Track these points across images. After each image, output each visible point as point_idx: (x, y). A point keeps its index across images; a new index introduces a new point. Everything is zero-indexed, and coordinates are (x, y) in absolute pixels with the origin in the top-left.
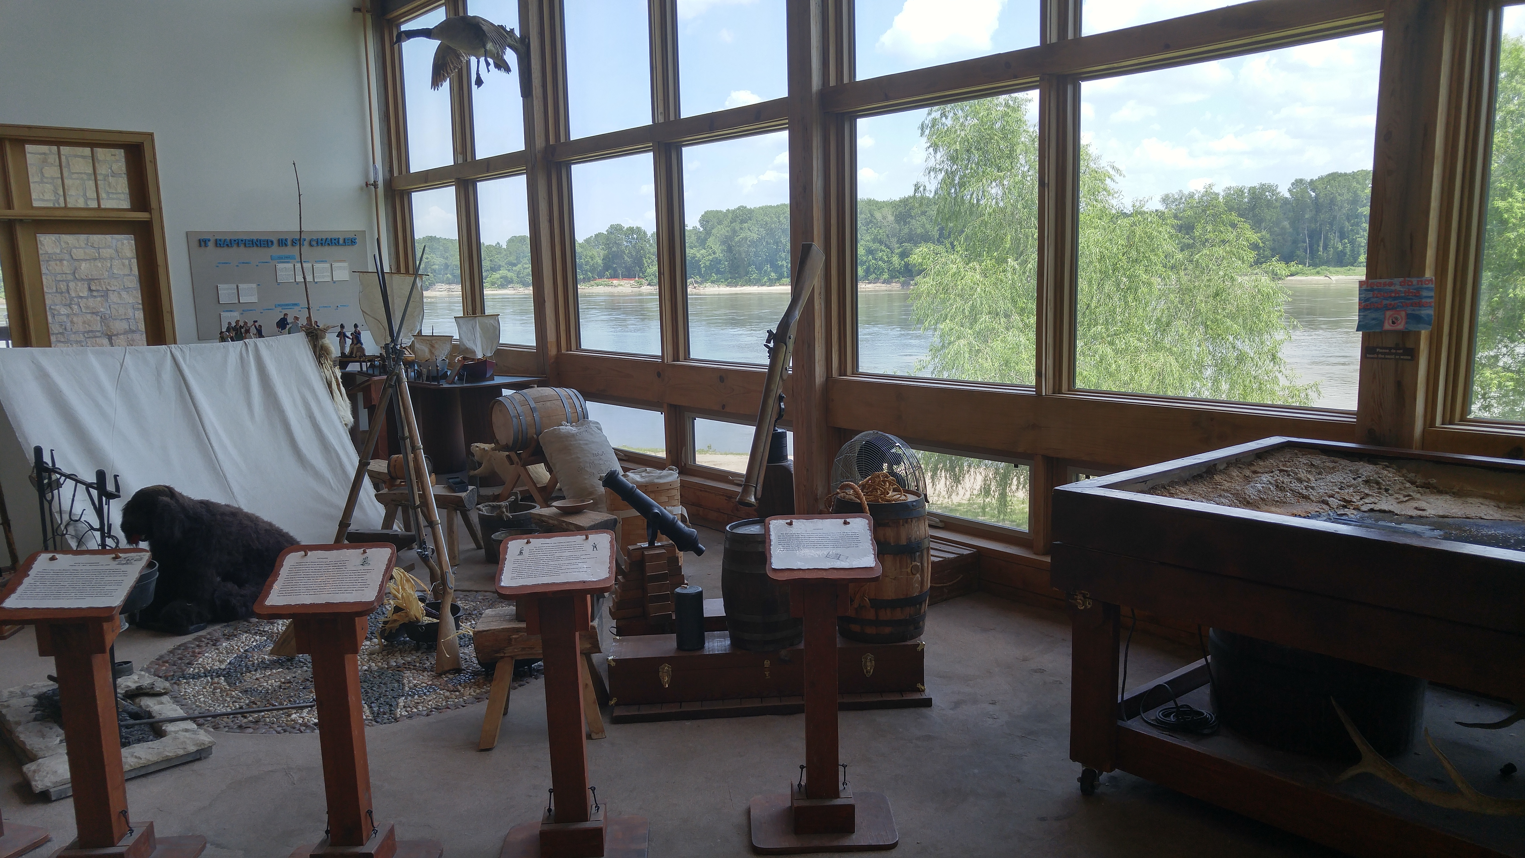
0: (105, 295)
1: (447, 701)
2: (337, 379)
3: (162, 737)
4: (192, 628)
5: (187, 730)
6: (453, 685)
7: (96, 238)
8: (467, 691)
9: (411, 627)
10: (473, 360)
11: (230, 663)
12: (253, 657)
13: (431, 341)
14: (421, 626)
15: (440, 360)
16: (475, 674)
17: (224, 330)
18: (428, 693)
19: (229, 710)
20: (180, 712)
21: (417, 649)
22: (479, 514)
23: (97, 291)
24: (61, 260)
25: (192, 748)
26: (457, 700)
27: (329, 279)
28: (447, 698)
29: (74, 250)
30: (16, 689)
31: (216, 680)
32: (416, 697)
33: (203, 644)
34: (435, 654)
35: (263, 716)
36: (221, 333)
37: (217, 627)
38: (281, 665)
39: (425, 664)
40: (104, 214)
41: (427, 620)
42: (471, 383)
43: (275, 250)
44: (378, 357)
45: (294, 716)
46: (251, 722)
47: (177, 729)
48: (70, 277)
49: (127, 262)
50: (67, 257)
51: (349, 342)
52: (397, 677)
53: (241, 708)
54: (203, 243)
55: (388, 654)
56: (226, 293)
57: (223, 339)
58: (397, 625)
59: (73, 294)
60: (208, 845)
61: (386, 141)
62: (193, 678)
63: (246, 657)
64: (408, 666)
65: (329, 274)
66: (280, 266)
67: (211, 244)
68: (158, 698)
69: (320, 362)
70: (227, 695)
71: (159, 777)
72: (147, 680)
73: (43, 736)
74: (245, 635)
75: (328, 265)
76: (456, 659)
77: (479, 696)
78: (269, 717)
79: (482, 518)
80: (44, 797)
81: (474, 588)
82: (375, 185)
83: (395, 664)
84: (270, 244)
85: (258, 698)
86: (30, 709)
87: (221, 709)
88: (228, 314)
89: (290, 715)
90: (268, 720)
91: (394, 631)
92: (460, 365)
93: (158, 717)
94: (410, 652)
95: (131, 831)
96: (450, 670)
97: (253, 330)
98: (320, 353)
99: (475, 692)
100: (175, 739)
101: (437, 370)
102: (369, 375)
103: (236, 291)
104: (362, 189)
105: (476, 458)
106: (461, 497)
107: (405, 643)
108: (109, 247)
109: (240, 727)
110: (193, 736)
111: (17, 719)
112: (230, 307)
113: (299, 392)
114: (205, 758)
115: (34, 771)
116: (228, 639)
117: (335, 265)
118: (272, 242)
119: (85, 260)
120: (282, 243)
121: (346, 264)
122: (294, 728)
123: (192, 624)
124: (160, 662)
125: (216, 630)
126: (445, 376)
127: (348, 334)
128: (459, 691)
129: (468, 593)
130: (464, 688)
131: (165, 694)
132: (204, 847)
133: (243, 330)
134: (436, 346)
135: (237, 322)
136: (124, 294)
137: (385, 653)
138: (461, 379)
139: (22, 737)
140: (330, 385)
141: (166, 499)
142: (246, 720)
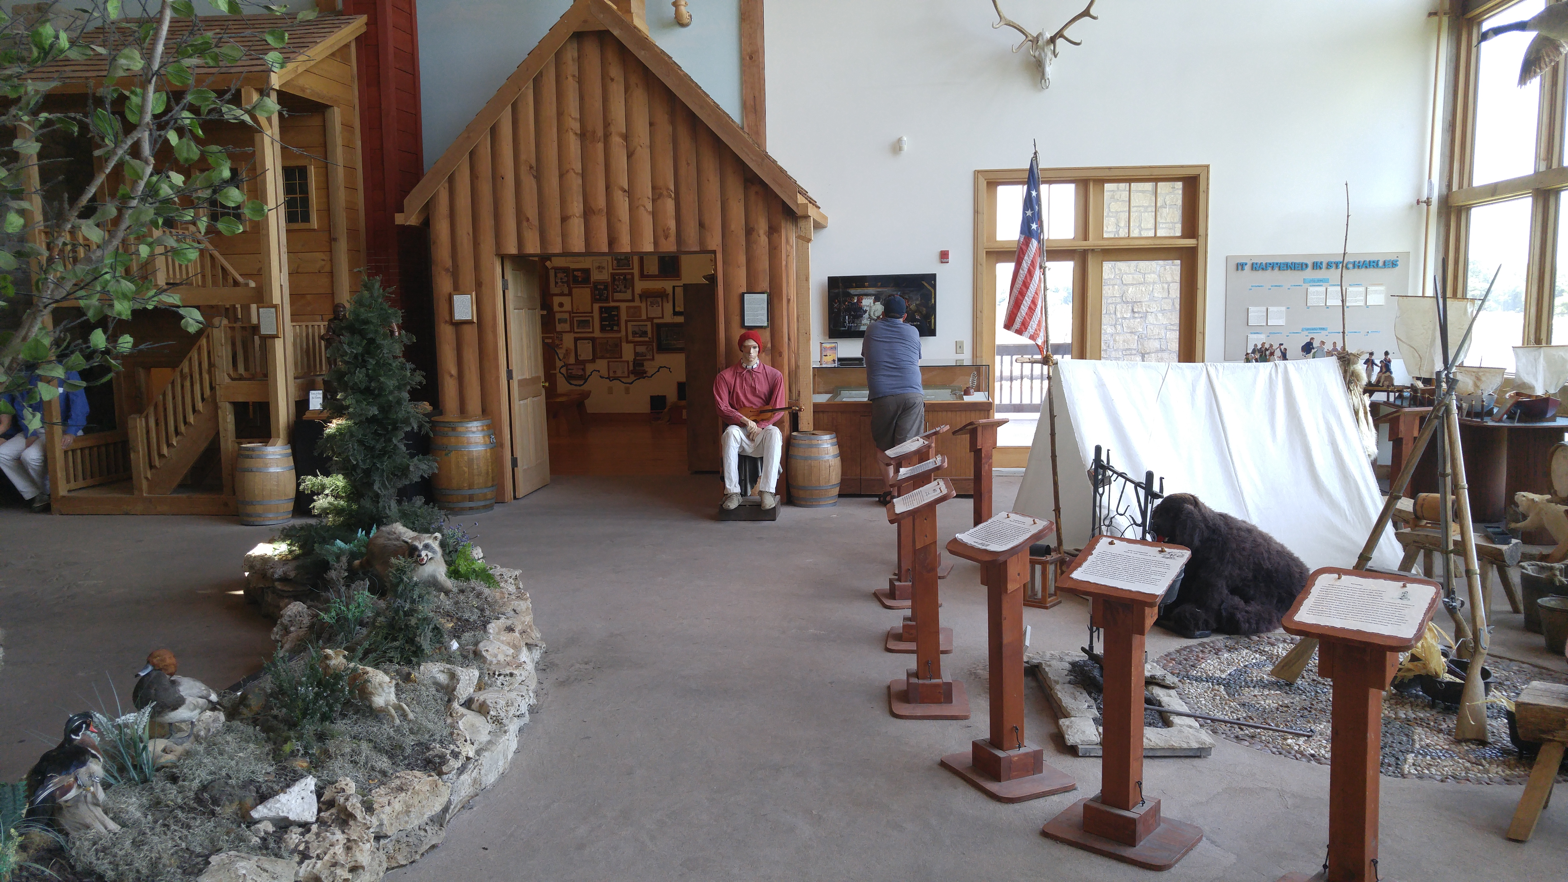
0: (1144, 316)
1: (1466, 773)
2: (1365, 407)
3: (1171, 726)
4: (1198, 633)
5: (1191, 727)
6: (1476, 757)
7: (1143, 264)
8: (1494, 769)
9: (1428, 681)
10: (1529, 396)
11: (1230, 675)
12: (1252, 673)
13: (1478, 372)
14: (1440, 683)
15: (1486, 394)
16: (1504, 752)
17: (1250, 351)
18: (1443, 758)
19: (1227, 718)
20: (1185, 709)
21: (1432, 706)
22: (1522, 573)
23: (1139, 312)
24: (1113, 285)
25: (1195, 745)
26: (1479, 775)
27: (1362, 303)
28: (1467, 770)
29: (1125, 276)
30: (1056, 653)
31: (1216, 687)
32: (1428, 758)
33: (1206, 651)
34: (1454, 718)
35: (1259, 734)
36: (1247, 354)
37: (1221, 637)
38: (1280, 688)
39: (1441, 725)
40: (1158, 242)
41: (1448, 678)
42: (1525, 422)
43: (1309, 273)
44: (1408, 388)
45: (1289, 741)
46: (1247, 735)
47: (1182, 723)
48: (1119, 300)
49: (1166, 286)
50: (1119, 282)
51: (1377, 370)
52: (1406, 731)
53: (1239, 719)
54: (1240, 267)
55: (1396, 703)
56: (1256, 315)
57: (1248, 360)
58: (1411, 675)
59: (1119, 315)
60: (1204, 839)
61: (1448, 153)
62: (1196, 680)
63: (1245, 672)
64: (1420, 722)
65: (1363, 298)
66: (1312, 289)
67: (1247, 268)
68: (1167, 691)
69: (1349, 388)
70: (1226, 704)
71: (1164, 762)
72: (1159, 672)
73: (1075, 699)
74: (1246, 651)
75: (1362, 289)
76: (1482, 729)
77: (1508, 778)
78: (1265, 735)
79: (1526, 578)
80: (1072, 751)
81: (1509, 655)
82: (1428, 202)
83: (1404, 716)
84: (1304, 267)
85: (1255, 714)
86: (1066, 672)
87: (1219, 715)
88: (1255, 336)
89: (1286, 739)
90: (1264, 738)
91: (1406, 681)
92: (1511, 402)
93: (1166, 708)
94: (1423, 708)
95: (1144, 802)
96: (1475, 740)
97: (1278, 353)
98: (1349, 379)
99: (1503, 772)
100: (1180, 731)
101: (1483, 406)
102: (1397, 406)
103: (1265, 314)
104: (1411, 207)
105: (1521, 509)
106: (1500, 550)
107: (1417, 696)
108: (1154, 273)
109: (1237, 737)
110: (1196, 734)
111: (1056, 678)
112: (1257, 330)
113: (1324, 417)
114: (1204, 757)
115: (1068, 727)
116: (1229, 651)
117: (1370, 288)
118: (1307, 265)
119: (1132, 284)
120: (1317, 266)
121: (1382, 288)
122: (1290, 753)
123: (1199, 630)
124: (1168, 658)
125: (1219, 640)
126: (1490, 413)
127: (1377, 362)
128: (1483, 766)
129: (1499, 660)
130: (1490, 763)
131: (1173, 688)
132: (1200, 839)
133: (1267, 353)
134: (1483, 379)
135: (1263, 344)
136: (1160, 315)
137: (1393, 702)
138: (1511, 417)
139: (1060, 695)
140: (1356, 413)
141: (1191, 507)
142: (1241, 732)
